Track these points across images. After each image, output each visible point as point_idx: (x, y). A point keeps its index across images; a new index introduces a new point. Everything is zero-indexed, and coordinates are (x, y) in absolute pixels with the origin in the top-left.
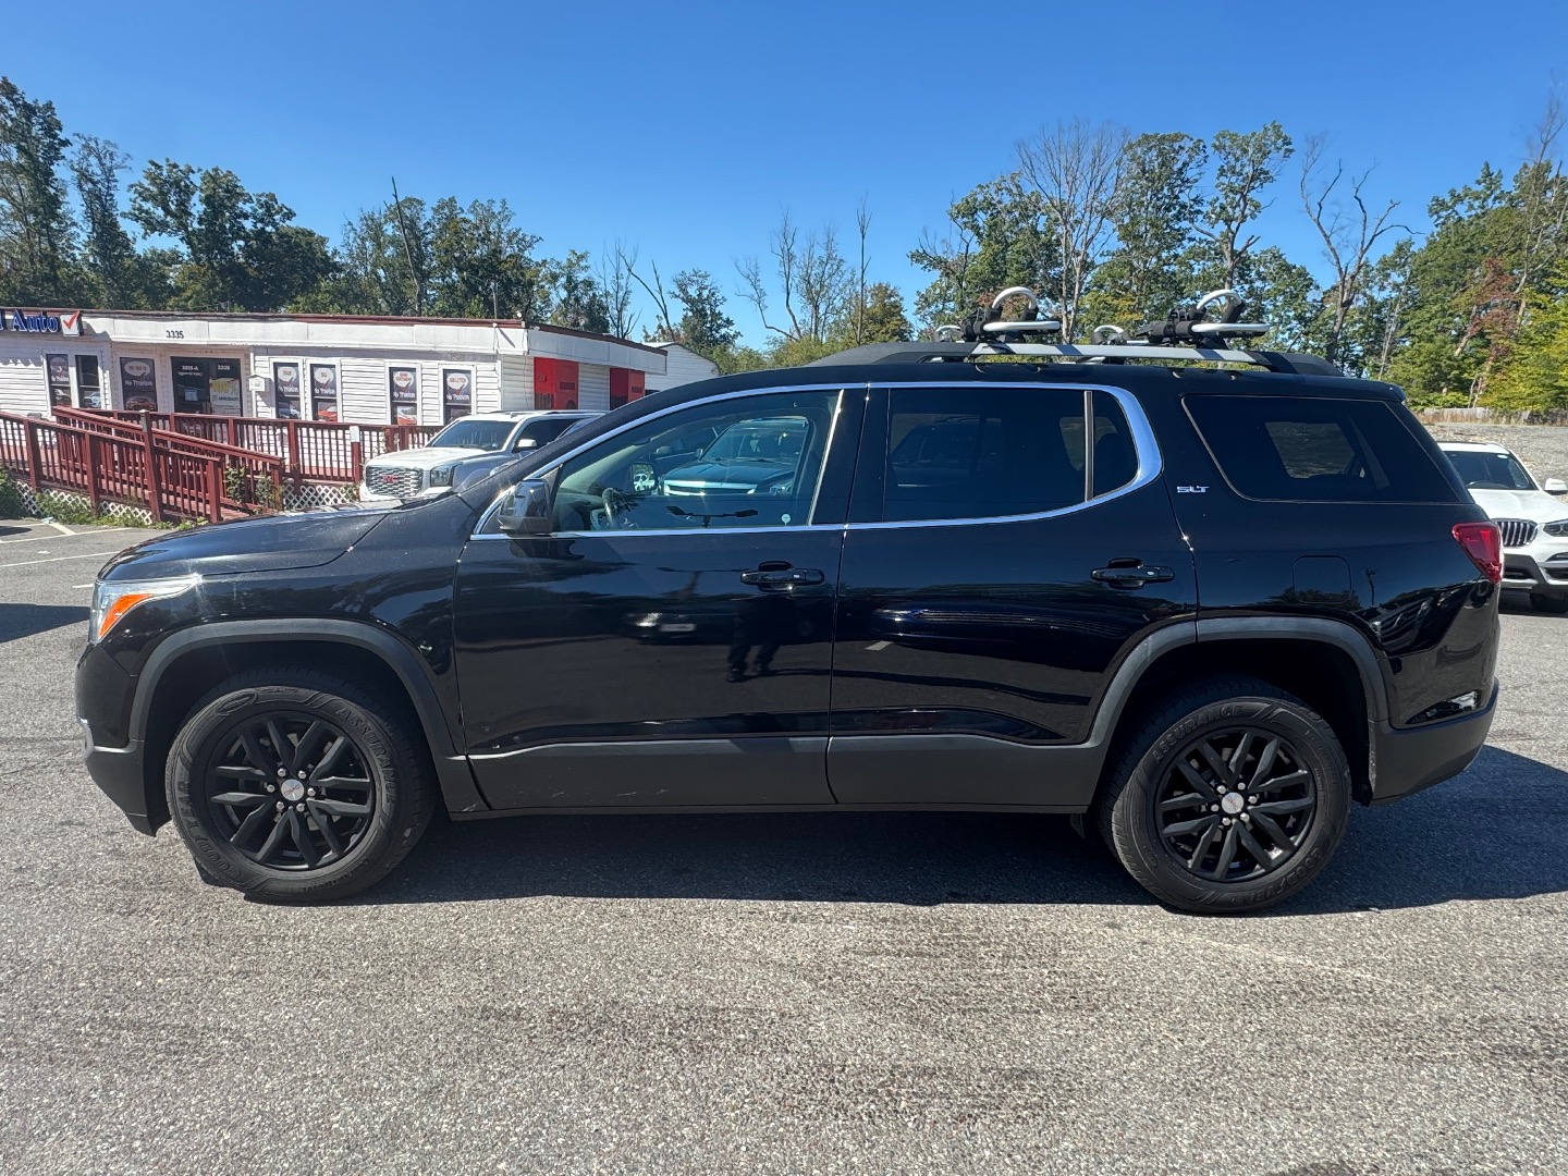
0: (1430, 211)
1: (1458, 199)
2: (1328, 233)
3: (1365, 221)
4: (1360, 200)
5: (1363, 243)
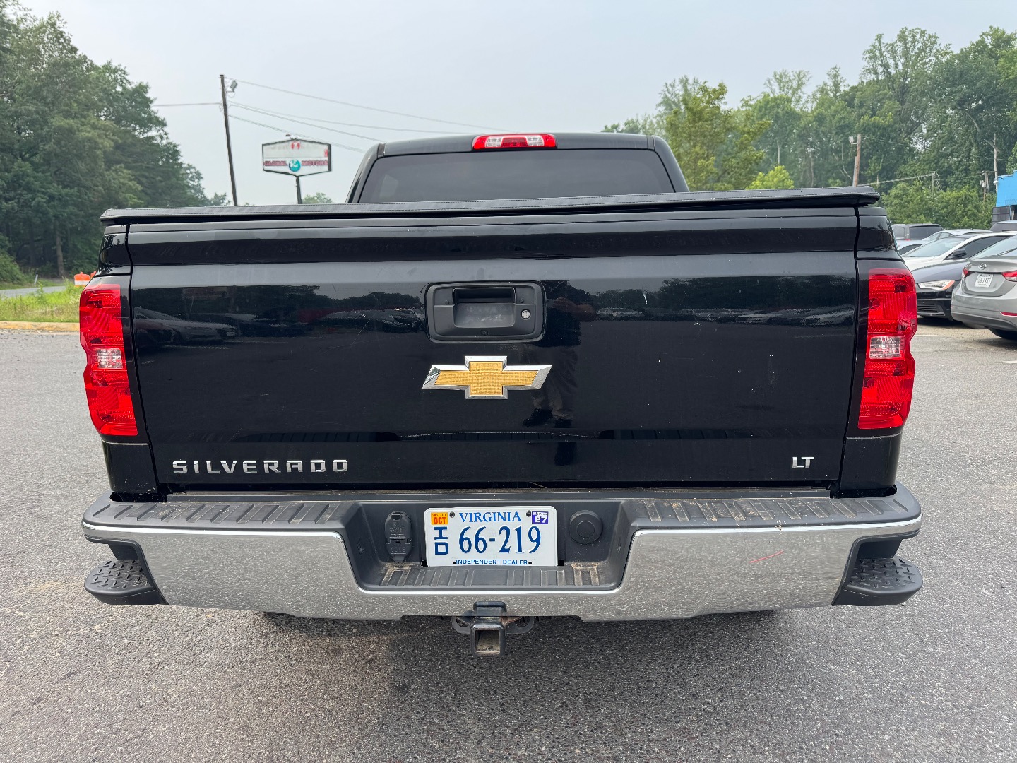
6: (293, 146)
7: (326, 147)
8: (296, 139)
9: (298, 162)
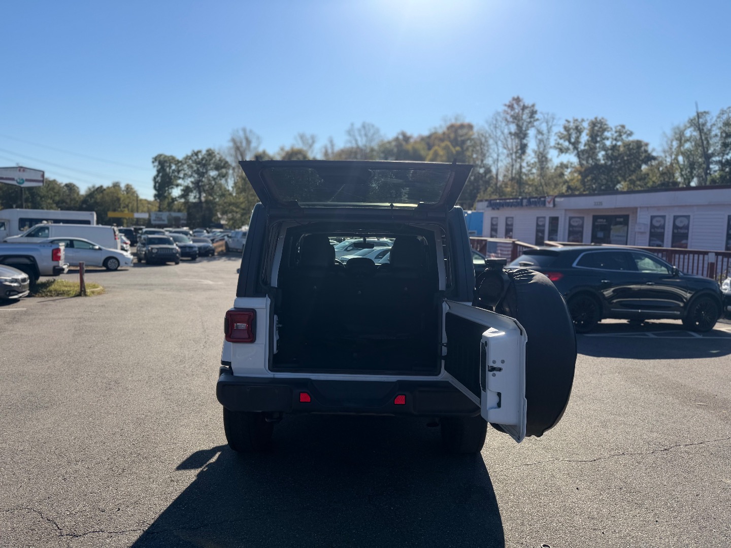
6: (20, 170)
7: (42, 173)
8: (21, 167)
9: (22, 179)
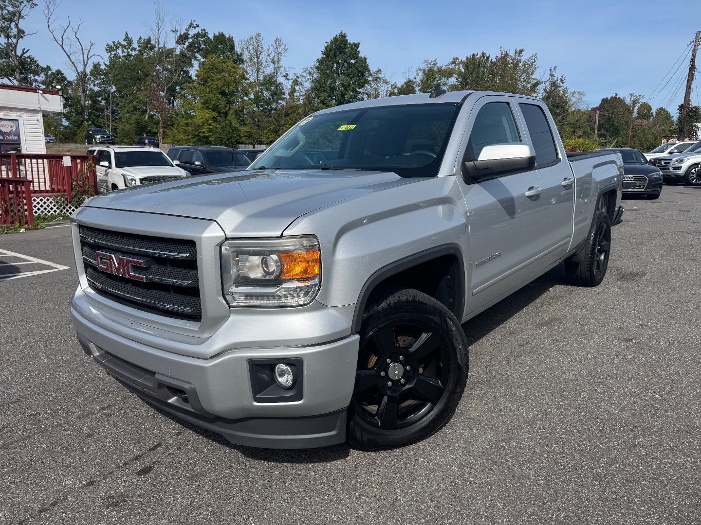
0: (107, 50)
1: (117, 48)
2: (69, 54)
3: (83, 50)
4: (78, 39)
5: (84, 61)
